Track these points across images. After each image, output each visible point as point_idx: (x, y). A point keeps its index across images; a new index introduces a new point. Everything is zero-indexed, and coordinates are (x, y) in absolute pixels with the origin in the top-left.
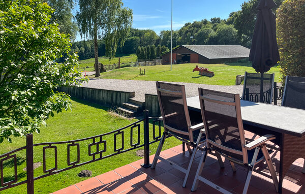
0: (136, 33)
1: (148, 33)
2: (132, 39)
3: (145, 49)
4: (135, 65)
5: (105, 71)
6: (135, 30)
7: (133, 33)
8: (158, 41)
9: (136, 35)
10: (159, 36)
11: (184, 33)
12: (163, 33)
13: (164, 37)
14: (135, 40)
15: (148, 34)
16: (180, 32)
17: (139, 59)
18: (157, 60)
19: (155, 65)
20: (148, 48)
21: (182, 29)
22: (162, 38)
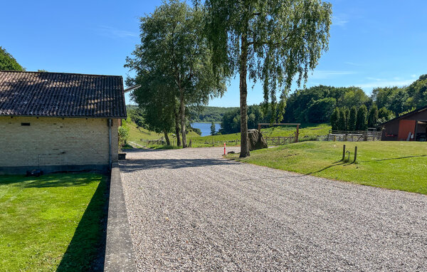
0: (331, 93)
1: (351, 92)
2: (323, 102)
3: (347, 112)
4: (327, 140)
5: (266, 147)
6: (329, 88)
7: (326, 93)
8: (369, 103)
9: (331, 96)
10: (370, 96)
11: (417, 91)
12: (377, 93)
13: (378, 99)
14: (328, 103)
15: (352, 94)
16: (411, 90)
17: (334, 130)
18: (369, 134)
19: (365, 140)
20: (353, 111)
21: (415, 84)
22: (374, 100)
